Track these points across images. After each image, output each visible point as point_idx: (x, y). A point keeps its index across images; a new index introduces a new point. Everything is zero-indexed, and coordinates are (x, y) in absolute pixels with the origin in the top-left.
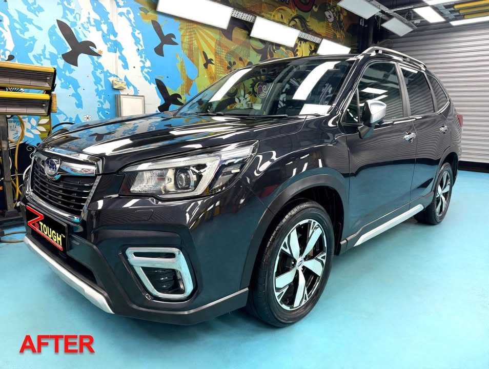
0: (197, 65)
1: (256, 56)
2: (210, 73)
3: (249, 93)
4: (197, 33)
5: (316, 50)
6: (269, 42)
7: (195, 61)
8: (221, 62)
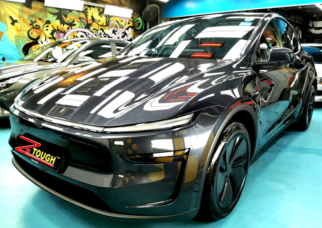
0: (6, 24)
1: (53, 17)
2: (17, 28)
3: (50, 38)
4: (4, 6)
5: (103, 12)
6: (62, 9)
7: (4, 21)
8: (24, 21)
